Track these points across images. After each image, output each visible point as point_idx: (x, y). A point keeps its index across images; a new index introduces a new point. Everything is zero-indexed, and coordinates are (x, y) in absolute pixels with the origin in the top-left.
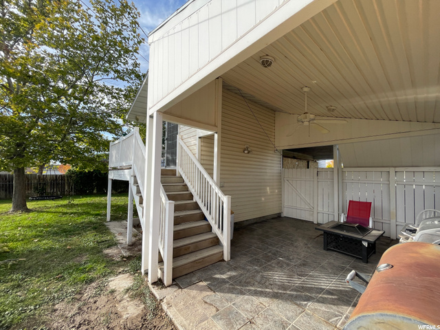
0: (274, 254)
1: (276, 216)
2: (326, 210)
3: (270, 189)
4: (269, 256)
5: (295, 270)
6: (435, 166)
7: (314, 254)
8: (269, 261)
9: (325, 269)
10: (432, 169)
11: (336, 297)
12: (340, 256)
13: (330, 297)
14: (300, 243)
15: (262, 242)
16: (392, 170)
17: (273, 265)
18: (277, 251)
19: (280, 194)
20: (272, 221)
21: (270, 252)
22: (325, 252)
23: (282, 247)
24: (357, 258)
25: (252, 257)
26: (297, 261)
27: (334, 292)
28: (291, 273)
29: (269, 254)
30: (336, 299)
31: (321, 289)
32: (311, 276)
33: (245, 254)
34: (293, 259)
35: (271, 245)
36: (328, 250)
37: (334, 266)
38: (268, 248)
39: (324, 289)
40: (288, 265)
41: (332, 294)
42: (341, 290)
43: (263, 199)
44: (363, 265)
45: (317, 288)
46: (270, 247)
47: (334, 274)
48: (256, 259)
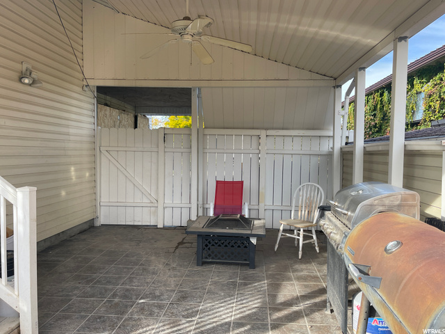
0: (125, 297)
1: (86, 227)
2: (177, 201)
3: (76, 171)
4: (117, 305)
5: (175, 311)
6: (303, 129)
7: (187, 276)
8: (123, 313)
9: (214, 293)
10: (302, 132)
11: (248, 327)
12: (222, 268)
13: (242, 329)
14: (158, 264)
15: (88, 282)
16: (263, 133)
17: (136, 316)
18: (127, 290)
19: (94, 181)
20: (83, 237)
21: (114, 295)
22: (200, 268)
23: (131, 280)
24: (242, 265)
25: (85, 317)
26: (170, 297)
27: (244, 321)
28: (173, 318)
29: (116, 300)
30: (249, 330)
31: (226, 323)
32: (203, 311)
33: (66, 318)
34: (162, 294)
35: (109, 282)
36: (204, 263)
37: (223, 285)
38: (106, 290)
39: (230, 322)
40: (160, 307)
41: (242, 325)
42: (249, 315)
43: (63, 193)
44: (251, 272)
45: (222, 325)
46: (110, 287)
47: (230, 296)
48: (95, 319)
